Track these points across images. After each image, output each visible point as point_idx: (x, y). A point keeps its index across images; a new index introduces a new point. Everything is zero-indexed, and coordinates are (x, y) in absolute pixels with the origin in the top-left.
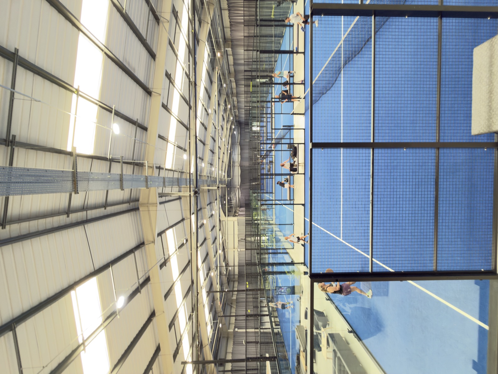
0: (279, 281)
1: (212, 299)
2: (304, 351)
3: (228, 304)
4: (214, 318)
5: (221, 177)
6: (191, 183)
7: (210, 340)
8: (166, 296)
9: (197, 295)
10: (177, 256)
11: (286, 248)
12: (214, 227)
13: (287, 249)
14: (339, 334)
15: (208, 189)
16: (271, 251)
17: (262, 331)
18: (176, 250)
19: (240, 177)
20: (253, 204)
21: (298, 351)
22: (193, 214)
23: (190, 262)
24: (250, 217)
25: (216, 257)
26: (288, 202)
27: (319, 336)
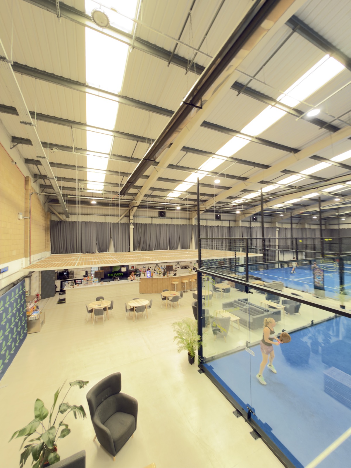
0: (331, 275)
1: (306, 204)
2: (264, 285)
3: (300, 220)
4: (288, 209)
7: (271, 208)
8: (314, 157)
9: (314, 188)
14: (280, 320)
17: (277, 251)
27: (276, 301)
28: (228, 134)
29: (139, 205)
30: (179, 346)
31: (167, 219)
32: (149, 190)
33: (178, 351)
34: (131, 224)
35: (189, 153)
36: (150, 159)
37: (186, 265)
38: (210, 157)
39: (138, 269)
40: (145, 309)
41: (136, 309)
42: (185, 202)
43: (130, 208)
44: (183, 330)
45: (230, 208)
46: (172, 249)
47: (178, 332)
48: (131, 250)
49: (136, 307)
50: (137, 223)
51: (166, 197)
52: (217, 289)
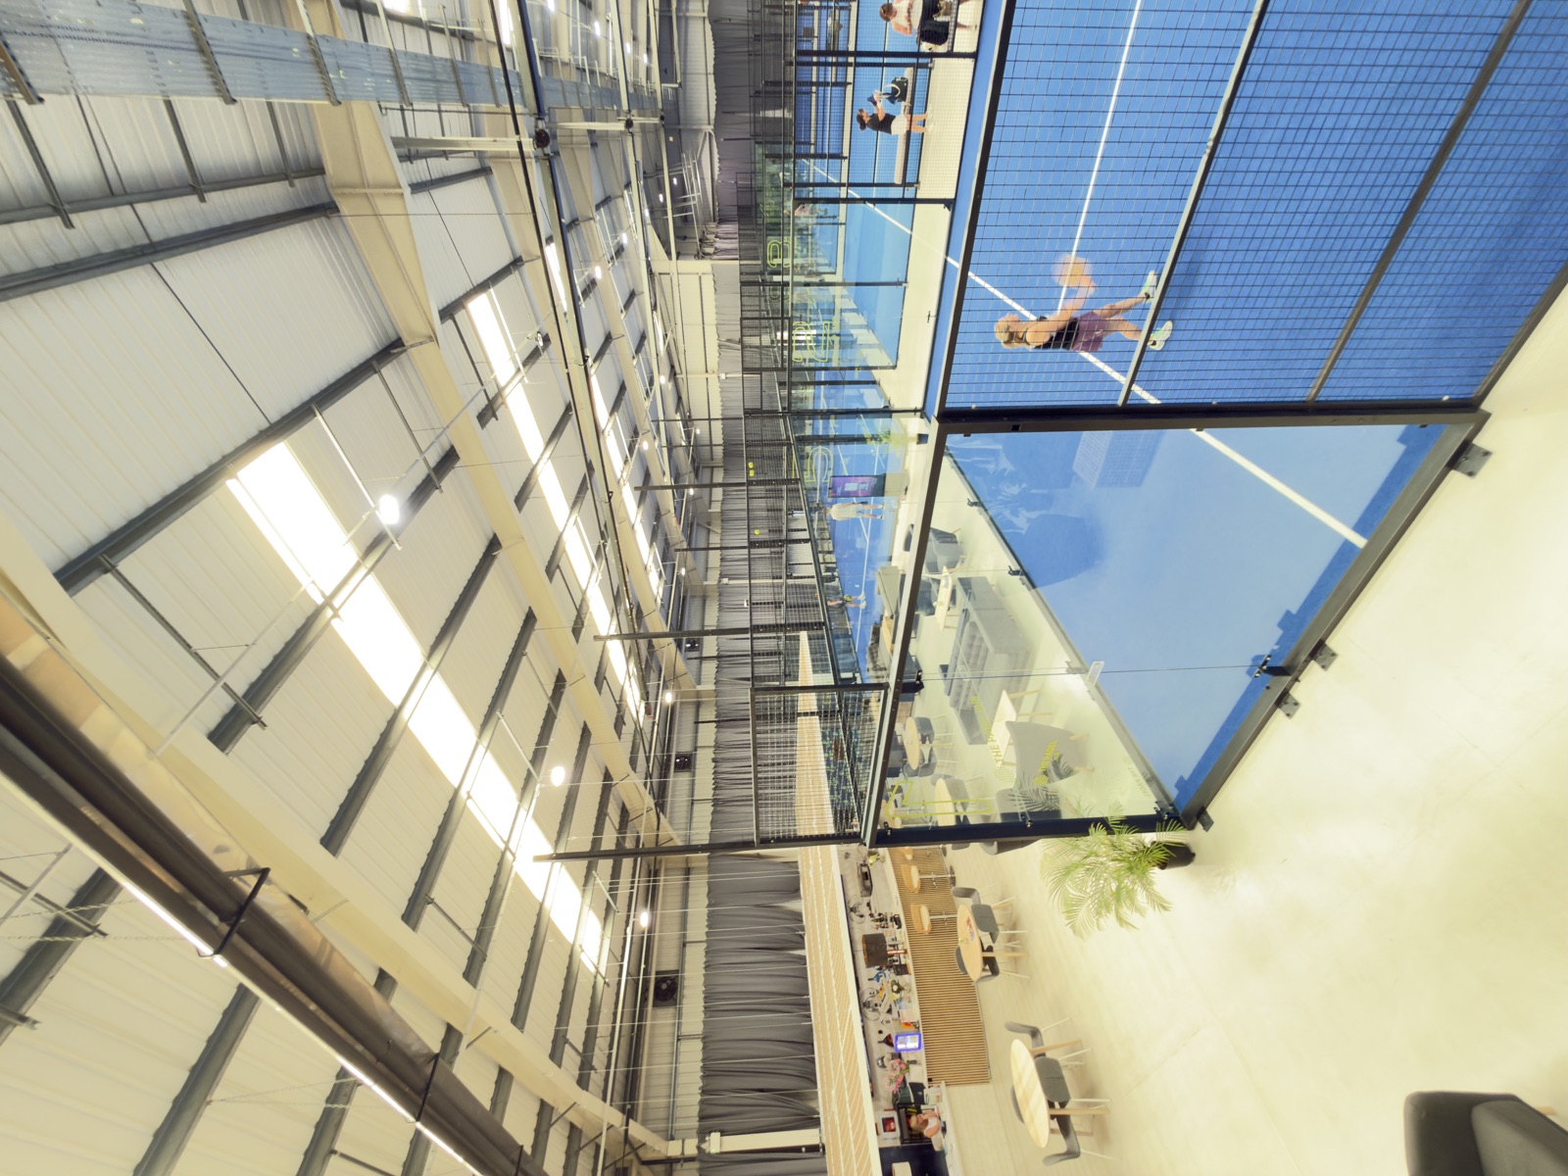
0: (844, 462)
1: (652, 512)
2: (892, 617)
3: (698, 525)
4: (666, 557)
5: (636, 74)
6: (515, 92)
7: (659, 601)
8: (520, 499)
9: (610, 498)
10: (525, 387)
11: (870, 365)
12: (632, 295)
13: (876, 368)
14: (984, 579)
15: (591, 132)
16: (822, 376)
17: (790, 582)
18: (519, 370)
19: (711, 78)
20: (767, 208)
21: (878, 620)
22: (550, 240)
23: (569, 409)
24: (757, 259)
25: (651, 395)
26: (896, 193)
27: (934, 587)
28: (392, 749)
29: (623, 1110)
30: (1145, 905)
31: (687, 966)
32: (560, 1066)
33: (1165, 908)
34: (704, 1146)
35: (435, 894)
36: (422, 1085)
37: (856, 874)
38: (465, 805)
39: (895, 1096)
40: (1049, 1055)
41: (1057, 1105)
42: (623, 891)
43: (631, 1161)
44: (1088, 890)
45: (654, 723)
46: (802, 937)
47: (1098, 913)
48: (815, 1141)
49: (1051, 1105)
50: (702, 1118)
51: (599, 977)
52: (924, 760)
